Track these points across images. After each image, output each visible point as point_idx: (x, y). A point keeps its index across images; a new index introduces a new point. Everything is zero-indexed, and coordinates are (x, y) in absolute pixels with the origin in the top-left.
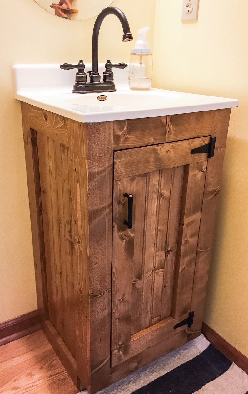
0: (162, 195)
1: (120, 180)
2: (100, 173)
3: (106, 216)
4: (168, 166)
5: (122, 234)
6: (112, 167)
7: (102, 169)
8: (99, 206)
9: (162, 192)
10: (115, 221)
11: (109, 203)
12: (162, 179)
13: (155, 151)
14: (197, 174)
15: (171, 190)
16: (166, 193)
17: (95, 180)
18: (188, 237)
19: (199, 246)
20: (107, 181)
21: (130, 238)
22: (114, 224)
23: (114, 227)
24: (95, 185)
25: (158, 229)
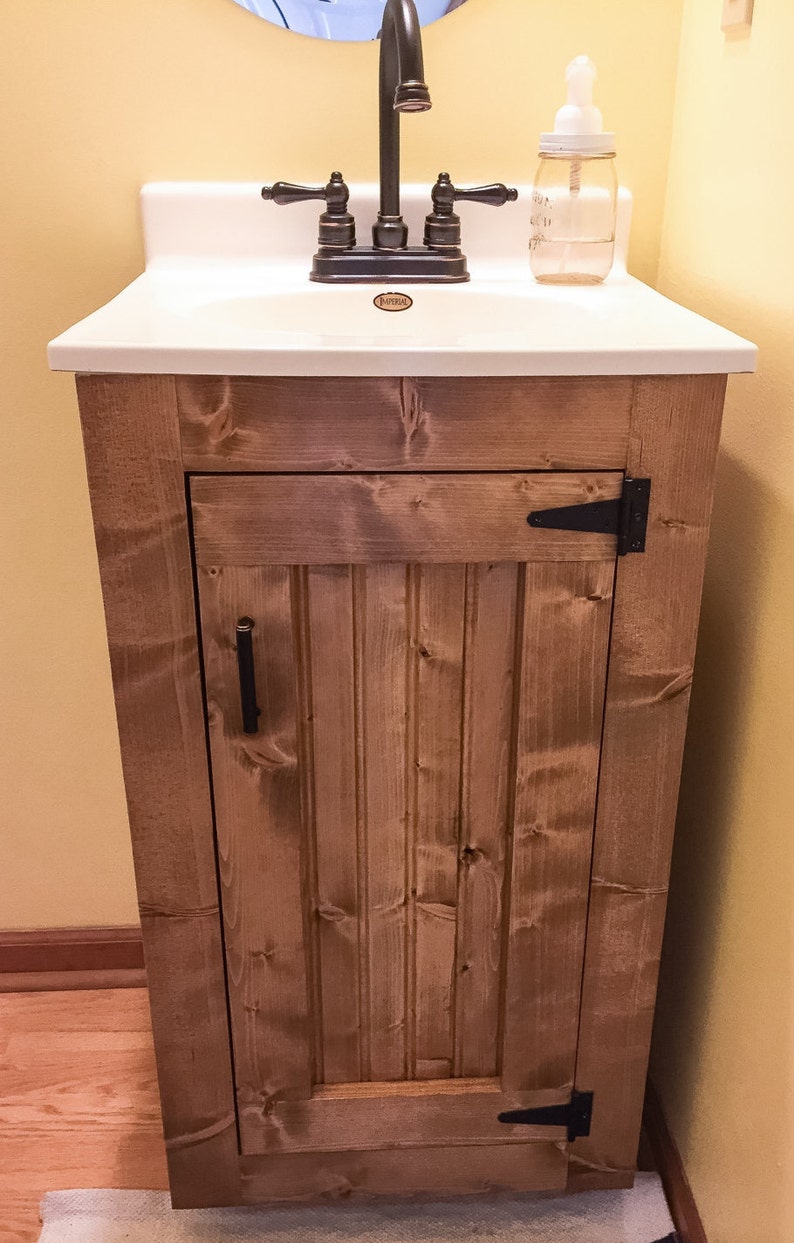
0: (425, 653)
1: (221, 572)
2: (139, 535)
3: (176, 679)
4: (422, 553)
5: (244, 745)
6: (186, 522)
7: (146, 524)
8: (146, 641)
9: (426, 642)
10: (214, 698)
11: (182, 636)
12: (422, 597)
13: (363, 497)
14: (569, 603)
15: (469, 641)
16: (447, 650)
17: (123, 556)
18: (542, 820)
19: (600, 867)
20: (169, 565)
21: (276, 766)
22: (211, 706)
23: (212, 716)
24: (126, 571)
25: (418, 765)
